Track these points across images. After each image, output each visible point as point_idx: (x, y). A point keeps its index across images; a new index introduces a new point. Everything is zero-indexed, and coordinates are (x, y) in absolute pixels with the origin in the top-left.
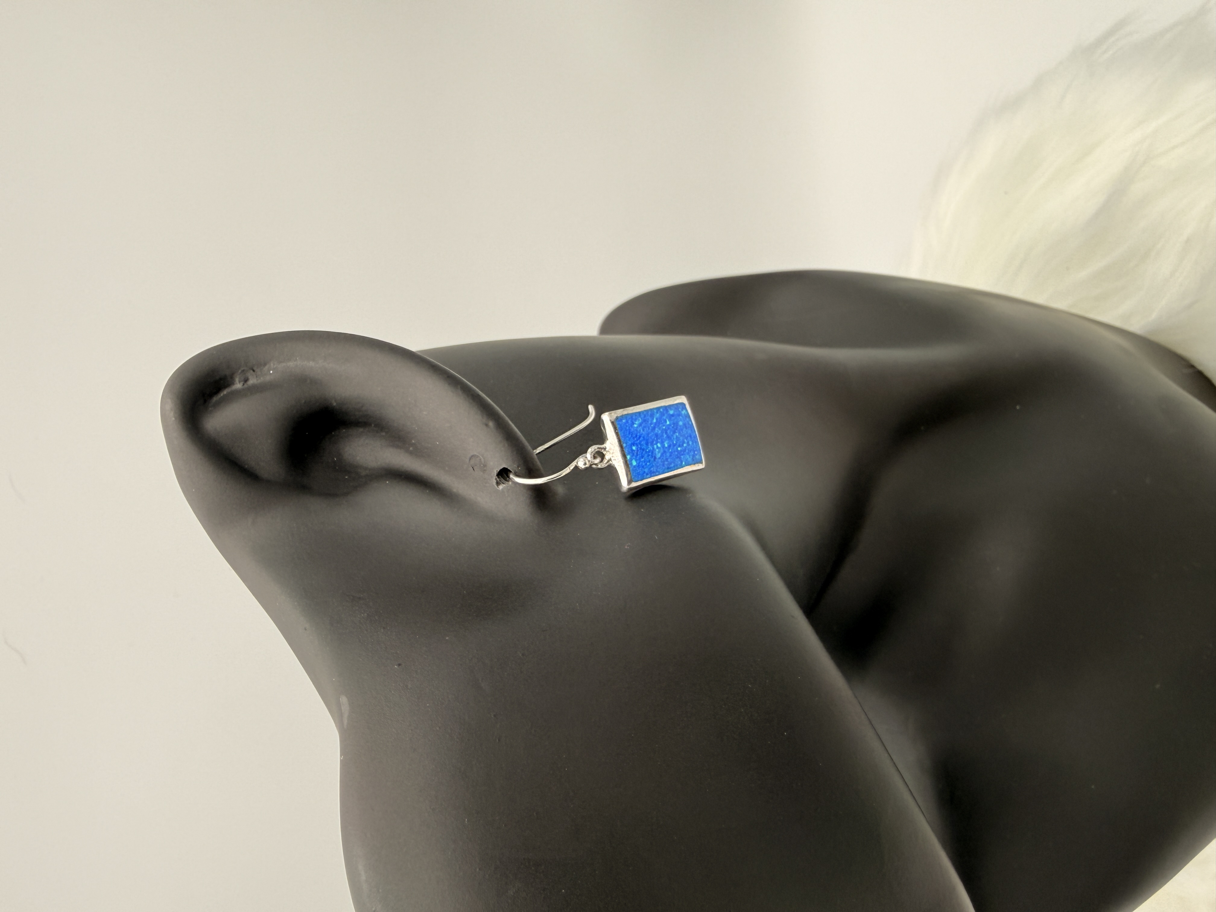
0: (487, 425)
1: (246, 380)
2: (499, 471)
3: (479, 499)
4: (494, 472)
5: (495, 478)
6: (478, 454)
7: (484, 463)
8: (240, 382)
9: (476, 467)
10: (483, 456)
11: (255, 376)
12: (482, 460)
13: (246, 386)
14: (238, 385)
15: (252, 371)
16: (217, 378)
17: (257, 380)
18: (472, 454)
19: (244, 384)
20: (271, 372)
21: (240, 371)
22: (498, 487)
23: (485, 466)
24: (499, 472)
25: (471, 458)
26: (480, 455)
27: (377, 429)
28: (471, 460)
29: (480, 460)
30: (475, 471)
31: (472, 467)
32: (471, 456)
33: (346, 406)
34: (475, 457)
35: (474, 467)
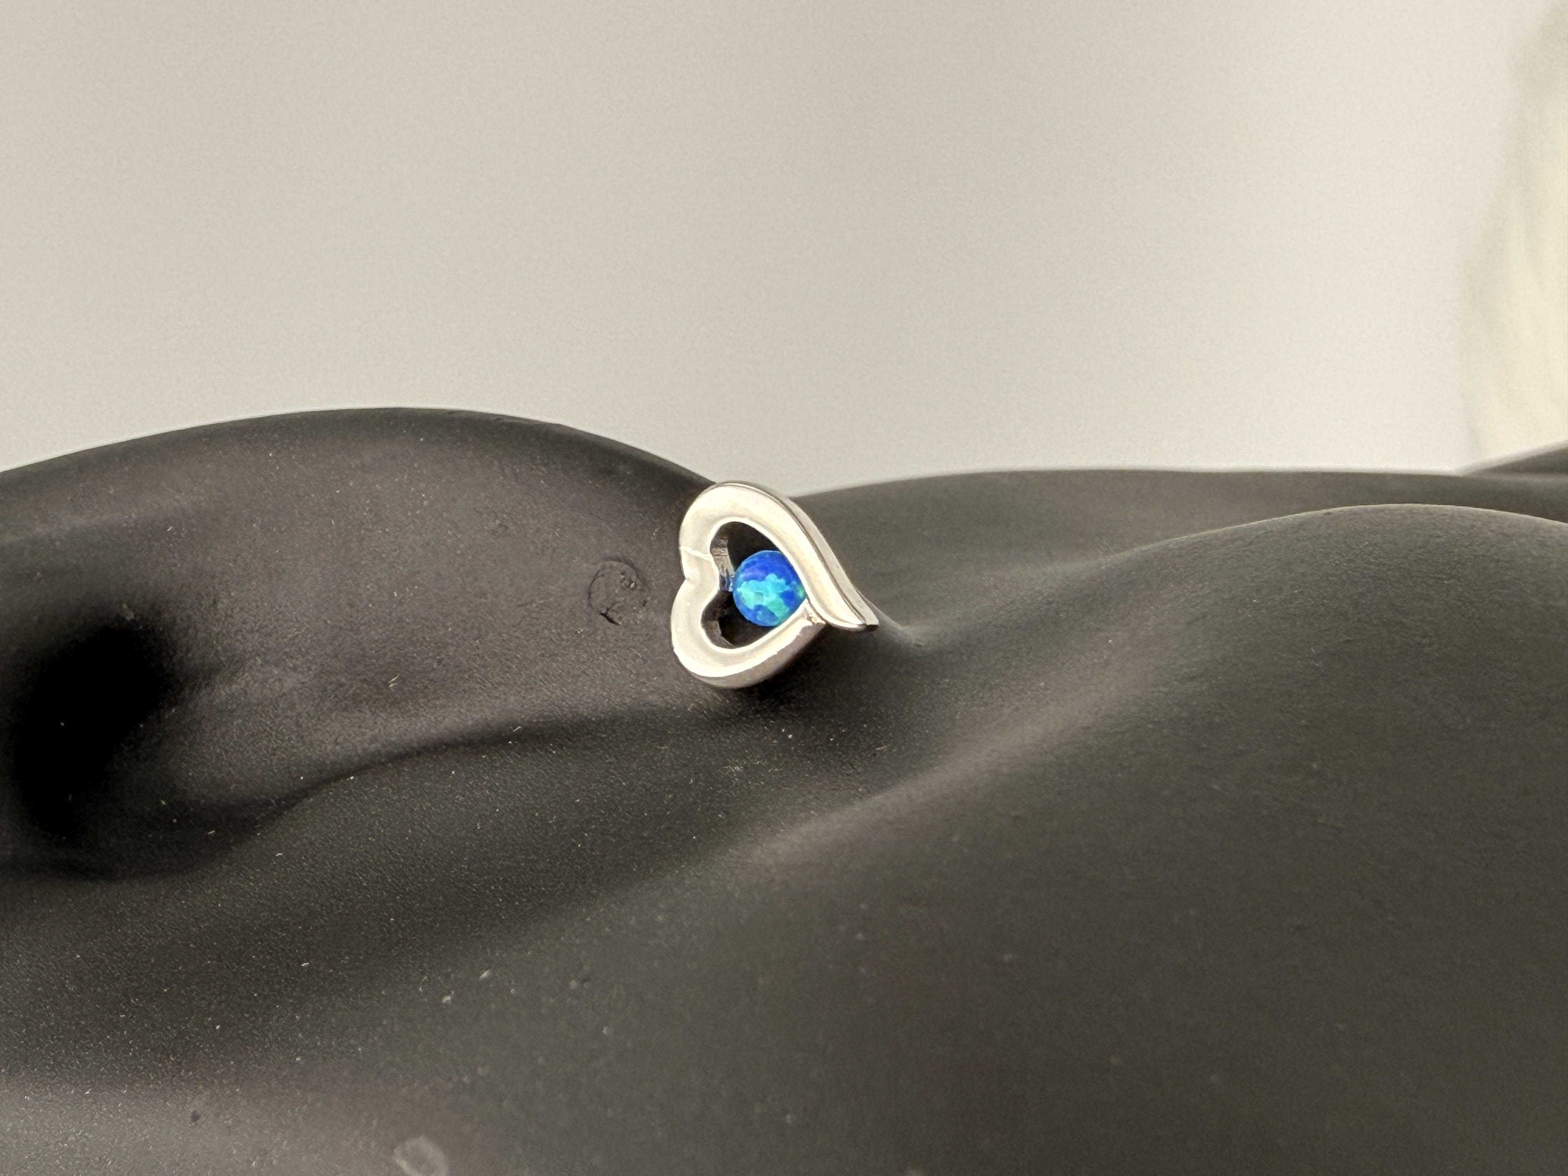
25: (591, 585)
26: (619, 560)
27: (276, 672)
28: (592, 595)
29: (623, 574)
30: (616, 620)
31: (601, 617)
32: (592, 579)
33: (167, 616)
34: (603, 576)
35: (609, 612)
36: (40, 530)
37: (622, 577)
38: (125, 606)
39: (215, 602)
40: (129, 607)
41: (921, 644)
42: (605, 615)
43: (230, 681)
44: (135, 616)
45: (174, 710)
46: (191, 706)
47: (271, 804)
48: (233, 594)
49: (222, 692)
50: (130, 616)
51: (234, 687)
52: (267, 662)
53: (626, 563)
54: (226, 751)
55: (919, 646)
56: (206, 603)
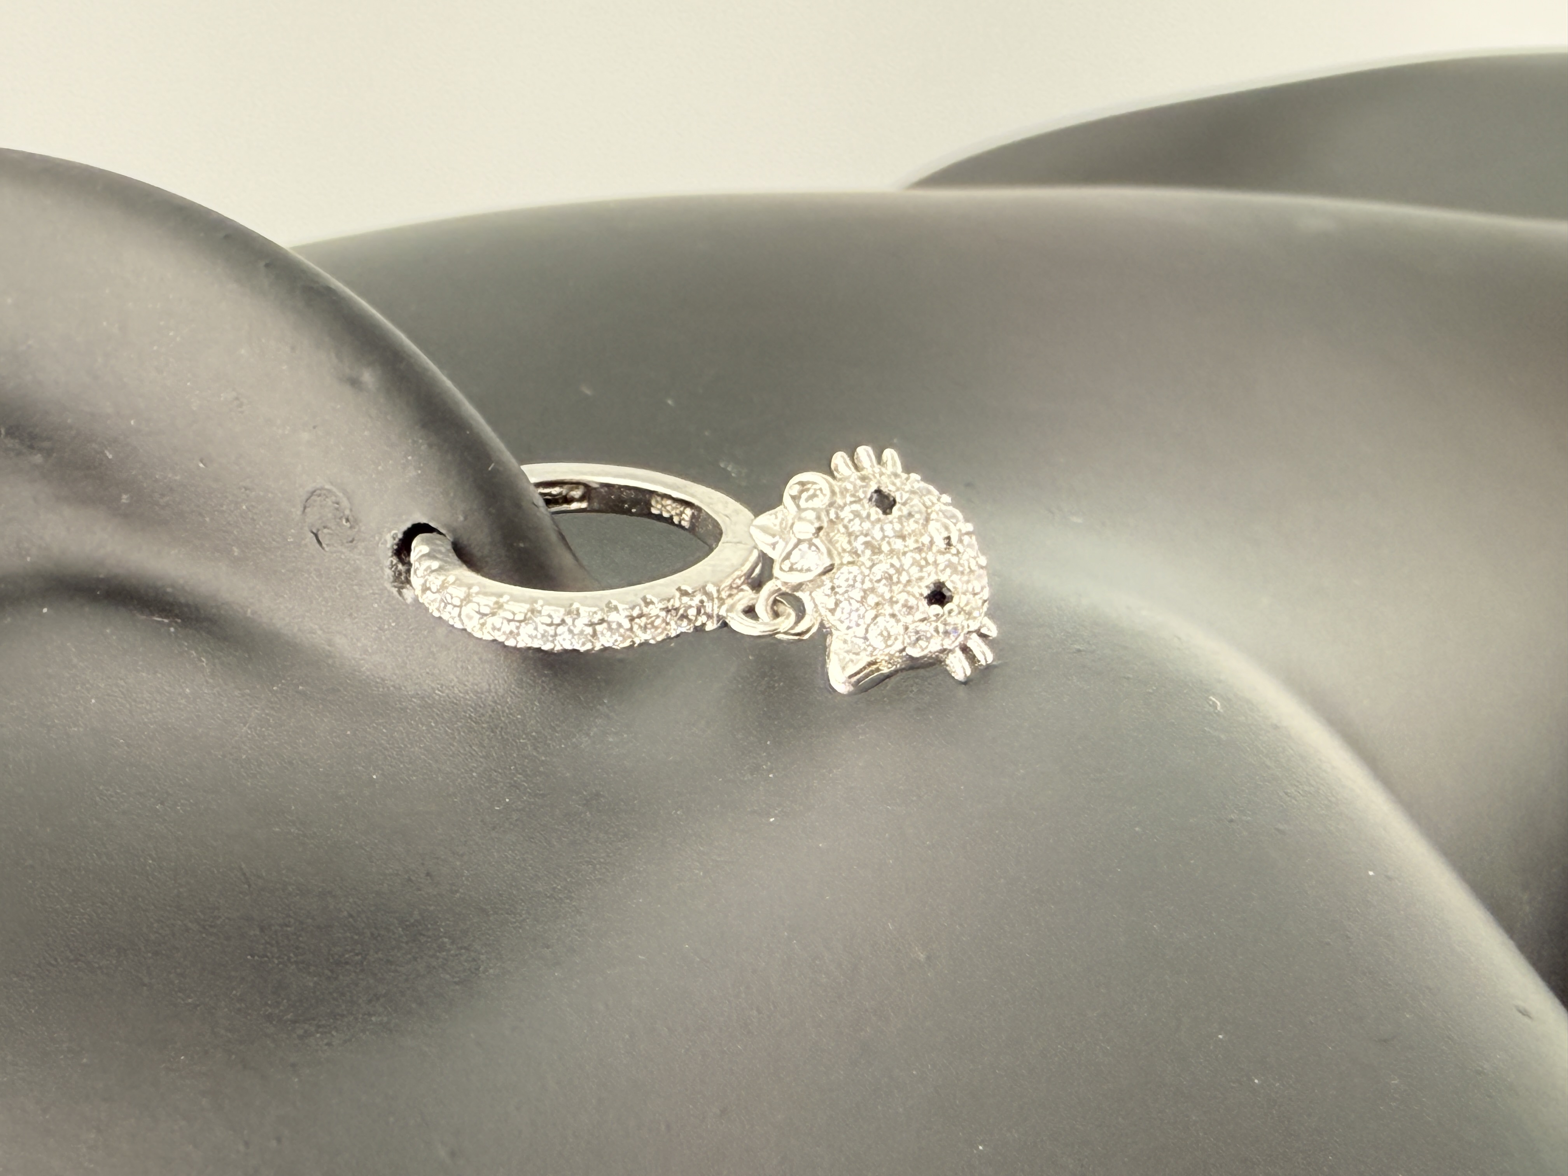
0: (354, 383)
2: (400, 536)
3: (340, 641)
4: (386, 541)
5: (388, 563)
6: (328, 486)
7: (351, 510)
9: (326, 531)
10: (345, 492)
12: (345, 503)
18: (310, 487)
22: (400, 593)
23: (353, 521)
24: (400, 540)
25: (307, 500)
28: (308, 510)
29: (338, 503)
30: (324, 545)
31: (312, 535)
32: (309, 495)
34: (319, 495)
35: (320, 532)
42: (316, 535)
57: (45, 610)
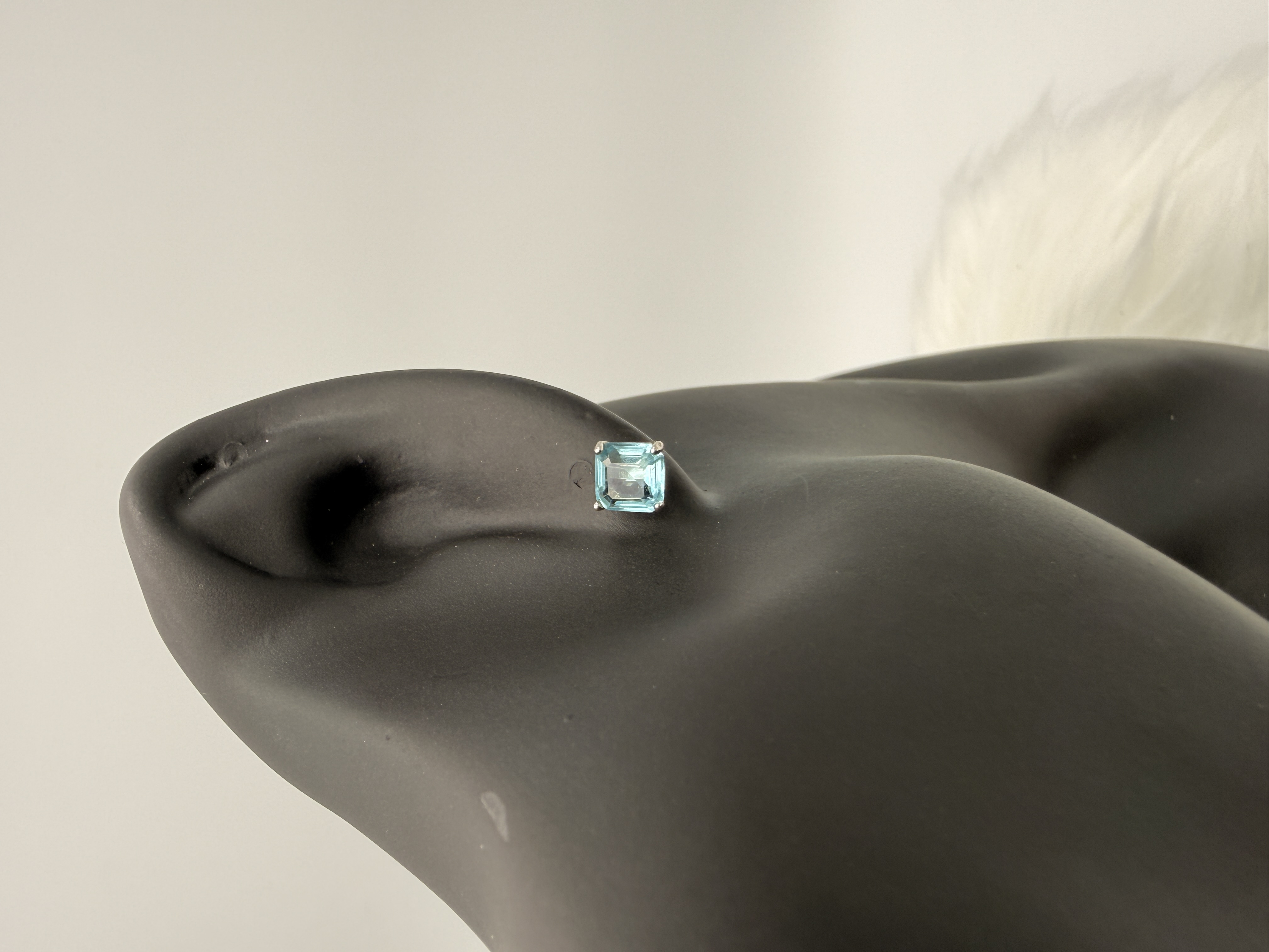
1: (234, 458)
8: (225, 462)
9: (581, 481)
11: (246, 451)
13: (235, 464)
14: (223, 464)
15: (240, 444)
16: (195, 459)
17: (249, 455)
19: (231, 464)
20: (267, 441)
21: (224, 447)
25: (571, 470)
26: (585, 460)
27: (425, 489)
28: (571, 474)
29: (586, 467)
30: (581, 487)
32: (571, 467)
33: (377, 461)
34: (576, 466)
35: (578, 482)
36: (321, 418)
37: (586, 468)
38: (359, 456)
39: (400, 457)
40: (361, 456)
41: (718, 507)
42: (576, 484)
43: (404, 490)
44: (363, 461)
45: (379, 502)
46: (387, 501)
47: (421, 549)
48: (408, 454)
49: (401, 496)
50: (361, 461)
51: (406, 493)
52: (421, 485)
53: (588, 462)
54: (402, 522)
55: (716, 509)
56: (395, 456)
57: (456, 547)
